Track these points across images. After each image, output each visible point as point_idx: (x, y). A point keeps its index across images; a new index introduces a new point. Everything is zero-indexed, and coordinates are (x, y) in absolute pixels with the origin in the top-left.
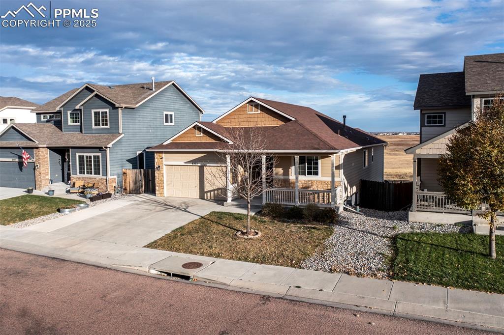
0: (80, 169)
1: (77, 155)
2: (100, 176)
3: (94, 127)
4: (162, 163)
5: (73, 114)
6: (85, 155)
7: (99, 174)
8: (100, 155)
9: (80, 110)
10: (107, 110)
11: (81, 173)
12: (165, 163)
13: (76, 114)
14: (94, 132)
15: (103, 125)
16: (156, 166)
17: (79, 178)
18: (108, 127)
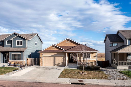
0: (13, 58)
1: (12, 54)
2: (21, 60)
3: (17, 45)
4: (42, 56)
5: (8, 42)
6: (15, 54)
7: (20, 60)
8: (21, 54)
9: (12, 40)
10: (22, 41)
11: (13, 59)
12: (43, 56)
13: (9, 42)
14: (17, 47)
15: (20, 45)
16: (40, 57)
17: (12, 61)
18: (22, 45)
